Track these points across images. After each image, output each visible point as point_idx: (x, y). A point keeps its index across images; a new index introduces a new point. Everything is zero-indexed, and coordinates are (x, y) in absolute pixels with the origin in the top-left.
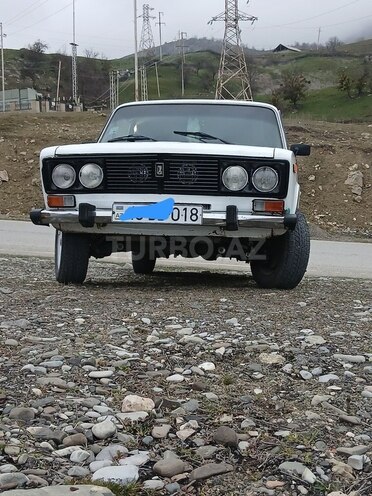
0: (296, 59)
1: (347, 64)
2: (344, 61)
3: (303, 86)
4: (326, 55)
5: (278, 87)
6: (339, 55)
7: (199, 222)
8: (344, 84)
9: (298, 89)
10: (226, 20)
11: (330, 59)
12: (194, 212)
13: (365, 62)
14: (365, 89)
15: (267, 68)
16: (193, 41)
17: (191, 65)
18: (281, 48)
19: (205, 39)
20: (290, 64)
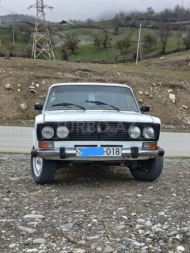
0: (72, 28)
1: (97, 32)
2: (96, 30)
3: (77, 43)
4: (86, 27)
5: (65, 42)
6: (93, 27)
7: (120, 155)
8: (97, 43)
9: (74, 44)
10: (37, 8)
11: (88, 29)
12: (118, 150)
13: (106, 31)
14: (107, 46)
15: (57, 32)
16: (16, 16)
17: (17, 29)
18: (64, 22)
19: (23, 15)
20: (69, 31)
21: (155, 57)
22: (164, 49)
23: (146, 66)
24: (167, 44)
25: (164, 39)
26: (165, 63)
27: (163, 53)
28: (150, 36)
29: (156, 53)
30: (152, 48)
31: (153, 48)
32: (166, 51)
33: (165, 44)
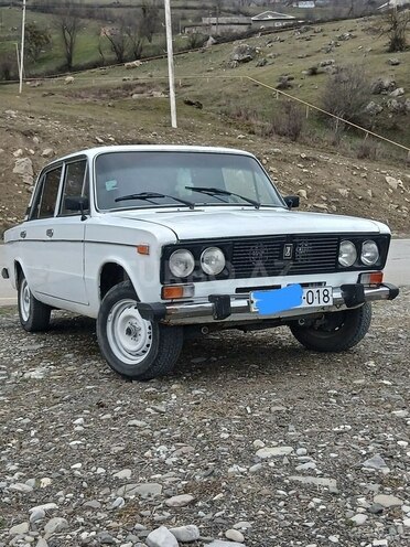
7: (330, 303)
21: (51, 75)
22: (70, 59)
23: (44, 96)
24: (75, 49)
25: (68, 37)
26: (80, 90)
27: (68, 68)
28: (35, 27)
29: (52, 66)
30: (41, 56)
31: (46, 55)
32: (74, 63)
33: (71, 49)
